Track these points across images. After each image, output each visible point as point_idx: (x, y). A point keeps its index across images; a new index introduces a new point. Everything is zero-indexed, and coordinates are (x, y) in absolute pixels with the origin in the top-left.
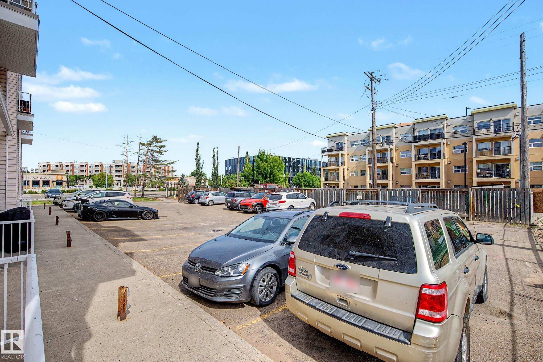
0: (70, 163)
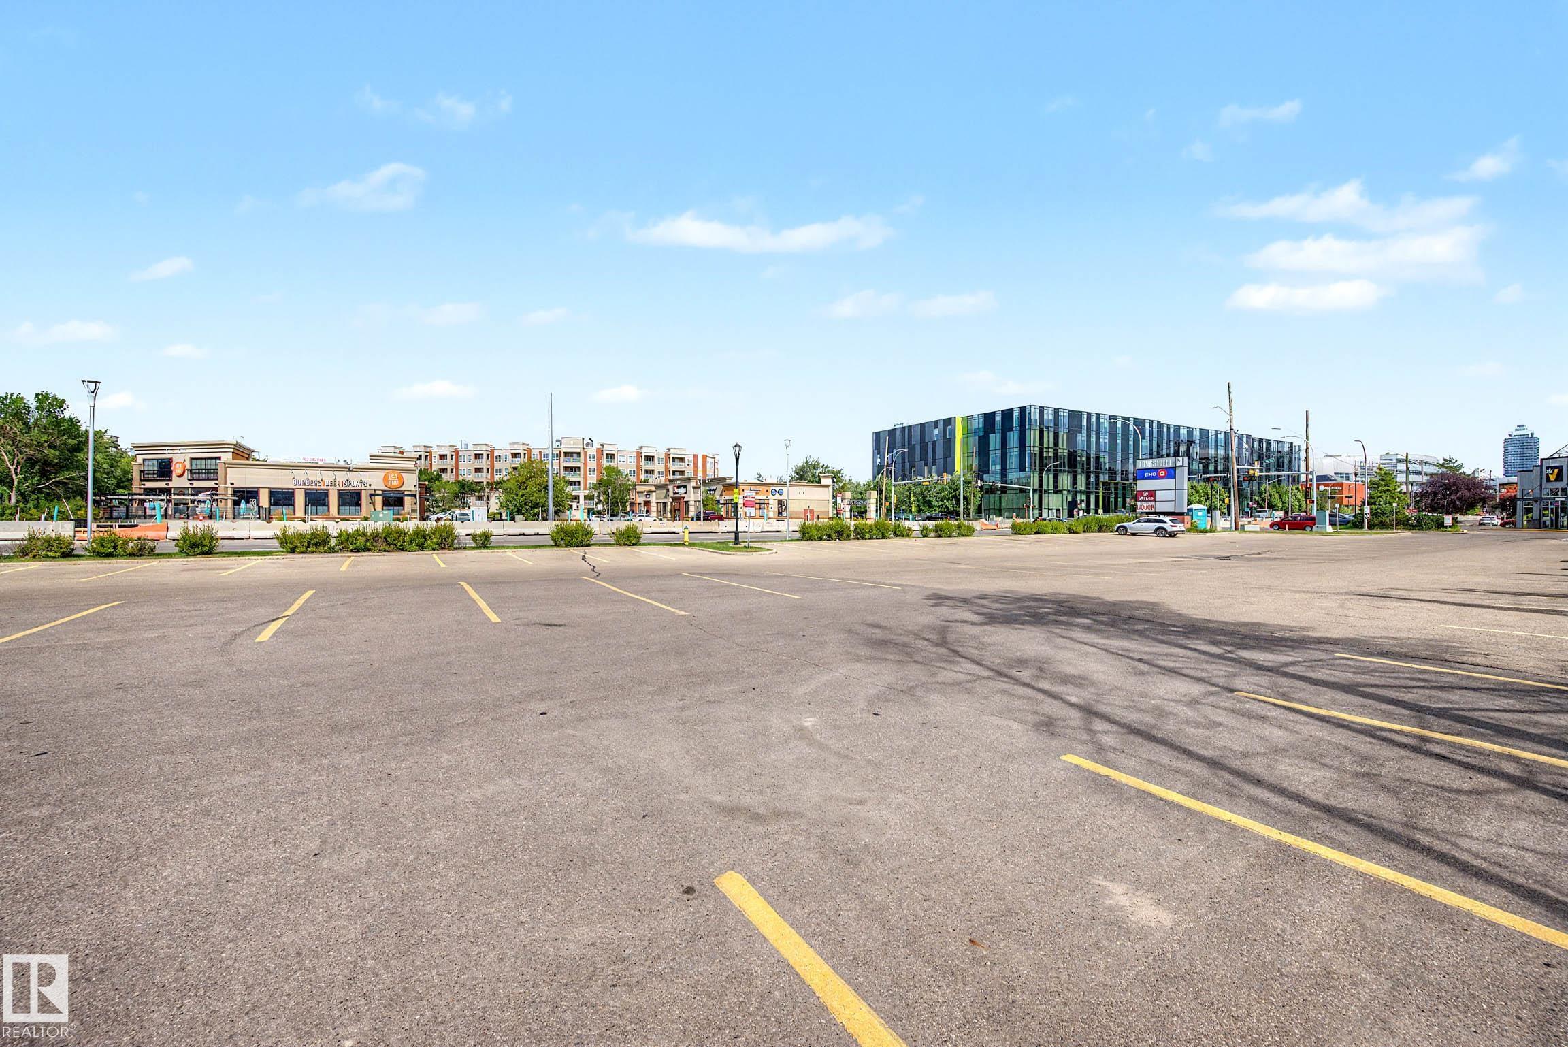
0: (522, 447)
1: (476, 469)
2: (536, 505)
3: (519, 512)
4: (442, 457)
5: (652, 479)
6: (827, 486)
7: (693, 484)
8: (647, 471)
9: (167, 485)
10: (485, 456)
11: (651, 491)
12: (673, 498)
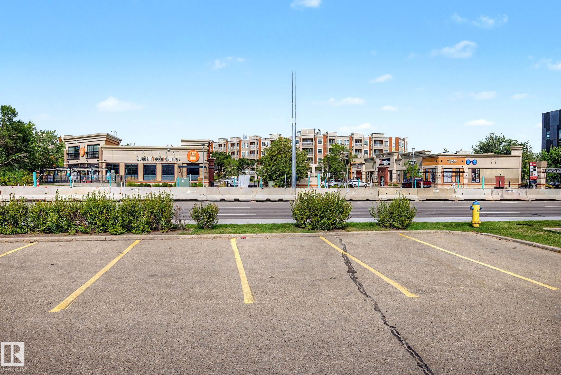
1: (251, 151)
2: (283, 174)
3: (271, 178)
4: (233, 145)
5: (360, 155)
6: (518, 157)
7: (395, 157)
8: (356, 150)
9: (78, 162)
10: (256, 143)
11: (362, 164)
12: (379, 168)
